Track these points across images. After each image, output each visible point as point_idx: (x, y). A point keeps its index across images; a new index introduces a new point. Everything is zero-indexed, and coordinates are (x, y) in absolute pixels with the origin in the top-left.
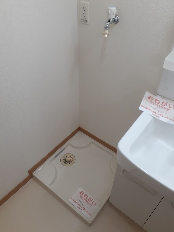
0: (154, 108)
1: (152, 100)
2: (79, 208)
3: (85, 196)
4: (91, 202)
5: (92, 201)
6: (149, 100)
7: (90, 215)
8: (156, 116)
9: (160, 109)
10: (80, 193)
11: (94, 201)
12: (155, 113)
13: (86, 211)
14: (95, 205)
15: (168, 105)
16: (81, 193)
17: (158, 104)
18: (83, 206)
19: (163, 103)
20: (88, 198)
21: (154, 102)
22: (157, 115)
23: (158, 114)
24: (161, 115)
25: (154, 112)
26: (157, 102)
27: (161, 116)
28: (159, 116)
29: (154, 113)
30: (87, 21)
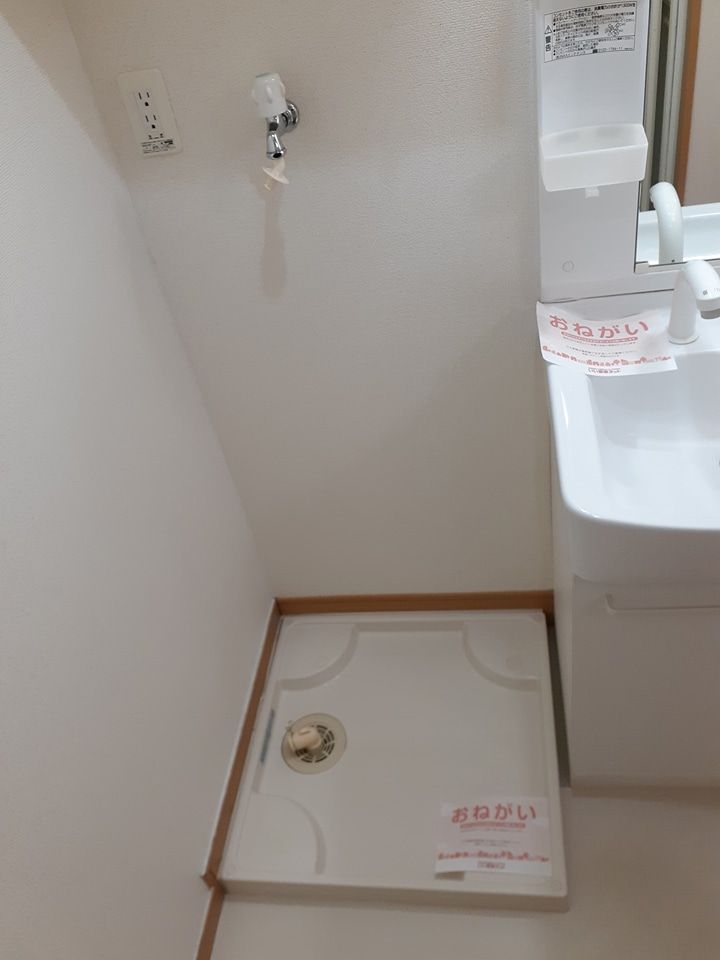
0: (585, 353)
1: (566, 328)
2: (489, 865)
3: (476, 815)
4: (513, 818)
5: (515, 810)
6: (557, 329)
7: (544, 860)
8: (606, 372)
9: (606, 349)
10: (455, 819)
11: (519, 808)
12: (594, 363)
13: (521, 858)
14: (534, 816)
15: (622, 328)
16: (458, 816)
17: (590, 337)
18: (497, 850)
19: (603, 330)
20: (493, 812)
21: (576, 333)
22: (605, 368)
23: (608, 364)
24: (616, 362)
25: (589, 362)
26: (584, 333)
27: (620, 364)
28: (615, 366)
29: (593, 366)
30: (171, 142)
